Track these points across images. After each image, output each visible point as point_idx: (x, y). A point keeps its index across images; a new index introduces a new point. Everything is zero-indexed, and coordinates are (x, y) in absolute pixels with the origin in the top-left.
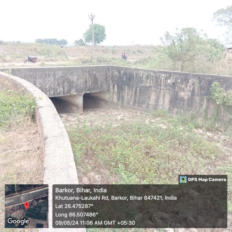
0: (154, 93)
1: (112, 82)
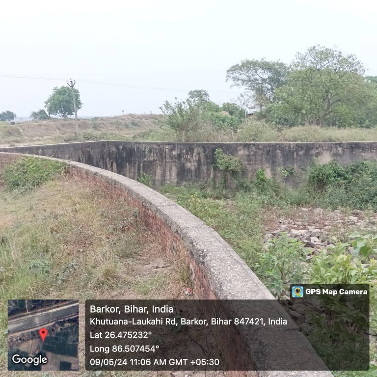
0: (159, 167)
1: (110, 160)
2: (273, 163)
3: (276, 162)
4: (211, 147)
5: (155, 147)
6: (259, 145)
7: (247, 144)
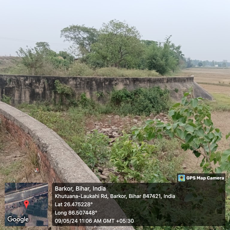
0: (17, 91)
2: (91, 89)
3: (93, 89)
4: (52, 79)
5: (13, 78)
6: (82, 78)
7: (75, 77)
